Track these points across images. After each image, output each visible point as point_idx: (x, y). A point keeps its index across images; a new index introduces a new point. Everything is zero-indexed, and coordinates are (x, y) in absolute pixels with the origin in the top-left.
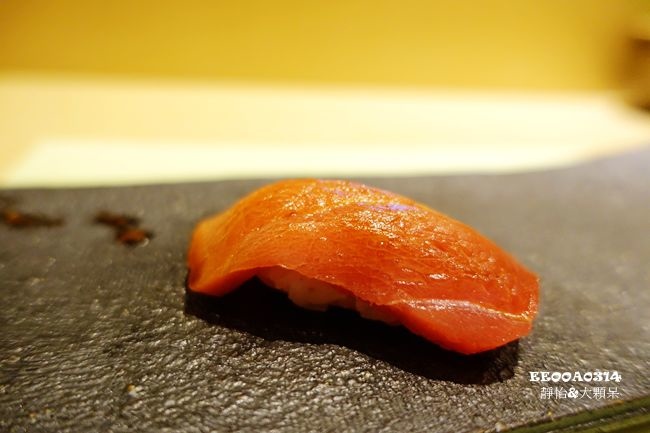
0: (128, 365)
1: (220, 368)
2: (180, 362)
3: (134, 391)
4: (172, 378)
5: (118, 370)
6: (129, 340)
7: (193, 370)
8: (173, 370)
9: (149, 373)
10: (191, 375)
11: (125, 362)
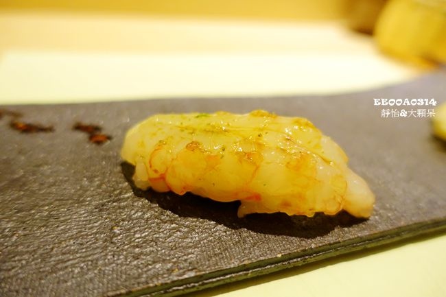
0: (110, 216)
1: (163, 217)
2: (140, 214)
3: (117, 230)
4: (136, 223)
5: (106, 218)
6: (109, 202)
7: (148, 218)
8: (136, 219)
9: (123, 220)
10: (147, 221)
11: (109, 214)
